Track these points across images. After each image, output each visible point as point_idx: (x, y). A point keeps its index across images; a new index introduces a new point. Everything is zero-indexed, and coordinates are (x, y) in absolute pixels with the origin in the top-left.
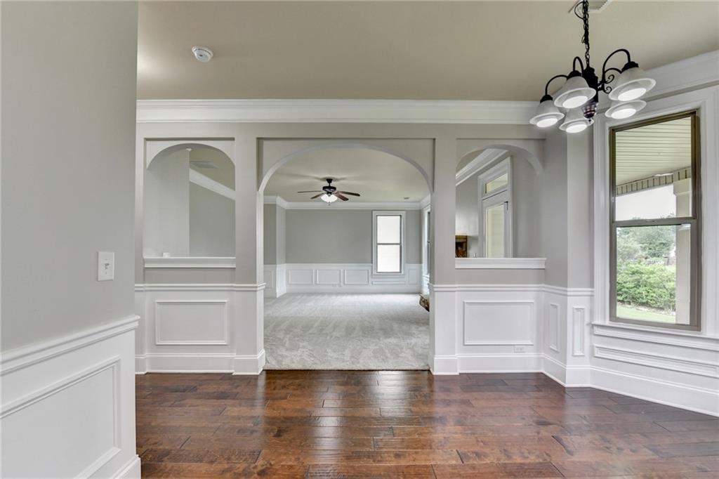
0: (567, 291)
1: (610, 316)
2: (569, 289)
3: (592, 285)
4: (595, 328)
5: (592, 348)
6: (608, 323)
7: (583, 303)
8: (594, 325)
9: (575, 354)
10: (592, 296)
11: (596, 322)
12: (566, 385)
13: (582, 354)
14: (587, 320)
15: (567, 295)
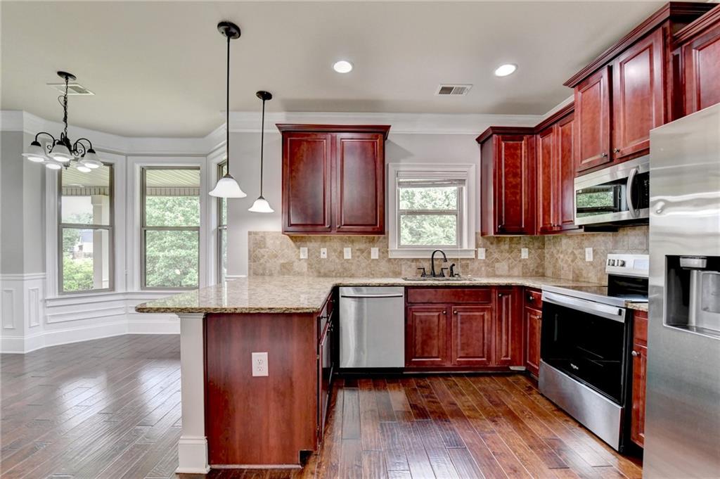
0: (23, 277)
1: (59, 291)
2: (25, 275)
3: (44, 270)
4: (48, 302)
5: (45, 318)
6: (57, 296)
7: (38, 285)
8: (46, 301)
9: (32, 325)
10: (45, 278)
11: (49, 297)
12: (25, 352)
13: (37, 324)
14: (41, 297)
15: (23, 280)
